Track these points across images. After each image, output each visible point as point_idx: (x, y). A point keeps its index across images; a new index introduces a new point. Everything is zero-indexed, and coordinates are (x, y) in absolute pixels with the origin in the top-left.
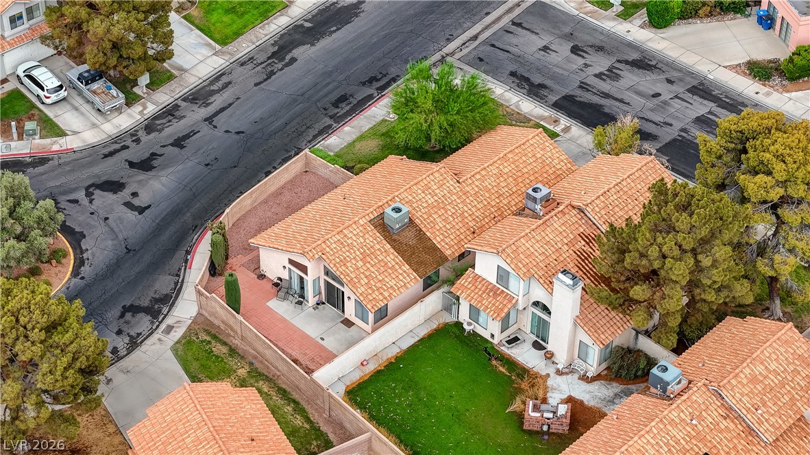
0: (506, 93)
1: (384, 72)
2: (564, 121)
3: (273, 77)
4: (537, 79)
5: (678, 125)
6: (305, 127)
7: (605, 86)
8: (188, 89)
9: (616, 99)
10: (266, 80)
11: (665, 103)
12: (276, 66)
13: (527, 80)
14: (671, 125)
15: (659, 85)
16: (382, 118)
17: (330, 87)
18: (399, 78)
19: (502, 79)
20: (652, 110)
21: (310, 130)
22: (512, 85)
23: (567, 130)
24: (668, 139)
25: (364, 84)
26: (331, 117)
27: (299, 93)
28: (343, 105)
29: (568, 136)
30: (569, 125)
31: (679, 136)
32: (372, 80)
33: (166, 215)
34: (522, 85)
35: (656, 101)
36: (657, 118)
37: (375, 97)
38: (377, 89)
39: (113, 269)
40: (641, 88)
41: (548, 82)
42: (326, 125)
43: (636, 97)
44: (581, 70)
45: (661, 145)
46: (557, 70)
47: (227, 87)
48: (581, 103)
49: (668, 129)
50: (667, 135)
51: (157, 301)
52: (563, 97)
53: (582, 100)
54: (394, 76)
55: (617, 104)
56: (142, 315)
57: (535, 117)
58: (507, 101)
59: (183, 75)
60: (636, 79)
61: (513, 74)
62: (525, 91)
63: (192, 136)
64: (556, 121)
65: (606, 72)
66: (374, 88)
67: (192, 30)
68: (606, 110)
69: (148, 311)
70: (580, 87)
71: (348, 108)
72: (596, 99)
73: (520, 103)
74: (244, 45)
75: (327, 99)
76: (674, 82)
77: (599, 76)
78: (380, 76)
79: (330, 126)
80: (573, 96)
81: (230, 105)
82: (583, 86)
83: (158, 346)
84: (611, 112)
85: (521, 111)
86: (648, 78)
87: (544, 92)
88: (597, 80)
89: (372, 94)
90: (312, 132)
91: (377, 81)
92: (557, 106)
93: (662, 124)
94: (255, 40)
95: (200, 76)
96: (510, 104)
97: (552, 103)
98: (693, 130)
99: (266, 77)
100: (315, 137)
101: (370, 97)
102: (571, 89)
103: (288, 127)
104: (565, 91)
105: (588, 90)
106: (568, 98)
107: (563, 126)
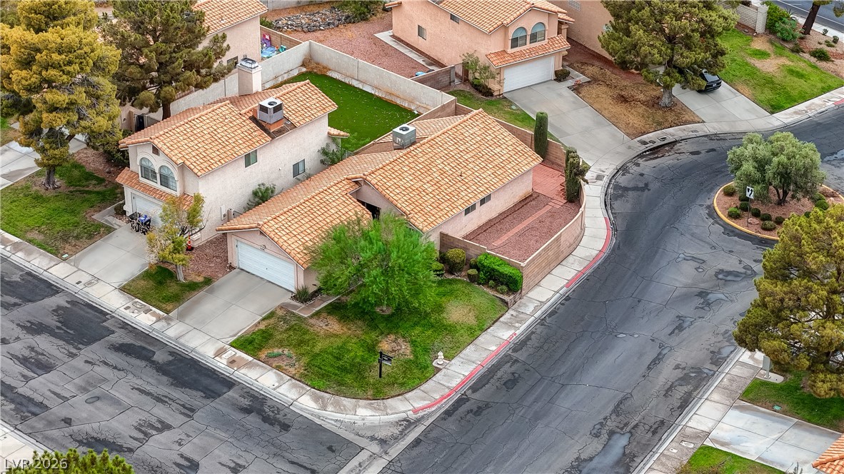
0: (295, 398)
1: (463, 422)
2: (221, 364)
3: (611, 408)
4: (252, 420)
5: (78, 362)
6: (546, 348)
7: (161, 412)
8: (715, 385)
9: (148, 394)
10: (621, 402)
11: (84, 390)
12: (614, 424)
13: (266, 419)
14: (87, 362)
15: (84, 415)
16: (453, 361)
17: (530, 399)
18: (443, 416)
19: (300, 419)
20: (105, 380)
21: (537, 345)
22: (286, 410)
23: (219, 353)
24: (95, 346)
25: (487, 405)
26: (516, 361)
27: (569, 387)
28: (506, 378)
29: (220, 345)
30: (217, 358)
31: (80, 349)
32: (478, 411)
33: (655, 255)
34: (273, 412)
35: (96, 392)
36: (101, 370)
37: (468, 389)
38: (468, 400)
39: (678, 213)
40: (110, 409)
41: (238, 416)
42: (520, 352)
43: (121, 397)
44: (188, 436)
45: (106, 338)
46: (223, 435)
47: (667, 391)
48: (197, 389)
49: (91, 357)
50: (95, 351)
51: (622, 196)
52: (219, 396)
53: (194, 393)
54: (450, 418)
55: (148, 388)
56: (630, 186)
57: (258, 365)
58: (294, 386)
59: (733, 402)
60: (114, 424)
61: (285, 427)
62: (269, 403)
63: (674, 330)
64: (232, 362)
65: (154, 432)
66: (473, 401)
67: (759, 458)
68: (165, 379)
69: (626, 189)
70: (192, 410)
71: (499, 374)
72: (176, 393)
73: (277, 384)
74: (675, 451)
75: (530, 383)
76: (63, 420)
77: (165, 427)
78: (468, 417)
79: (515, 350)
80: (205, 397)
81: (649, 368)
82: (189, 411)
83: (603, 168)
84: (159, 377)
85: (275, 372)
86: (95, 425)
87: (246, 402)
88: (169, 421)
89: (473, 392)
90: (534, 341)
91: (471, 411)
92: (229, 384)
93: (98, 363)
94: (664, 460)
95: (707, 402)
96: (290, 382)
97: (236, 387)
98: (59, 355)
99: (622, 406)
100: (528, 338)
101: (474, 388)
102: (207, 408)
103: (566, 347)
104: (217, 404)
105: (183, 406)
106: (213, 395)
107: (224, 356)
